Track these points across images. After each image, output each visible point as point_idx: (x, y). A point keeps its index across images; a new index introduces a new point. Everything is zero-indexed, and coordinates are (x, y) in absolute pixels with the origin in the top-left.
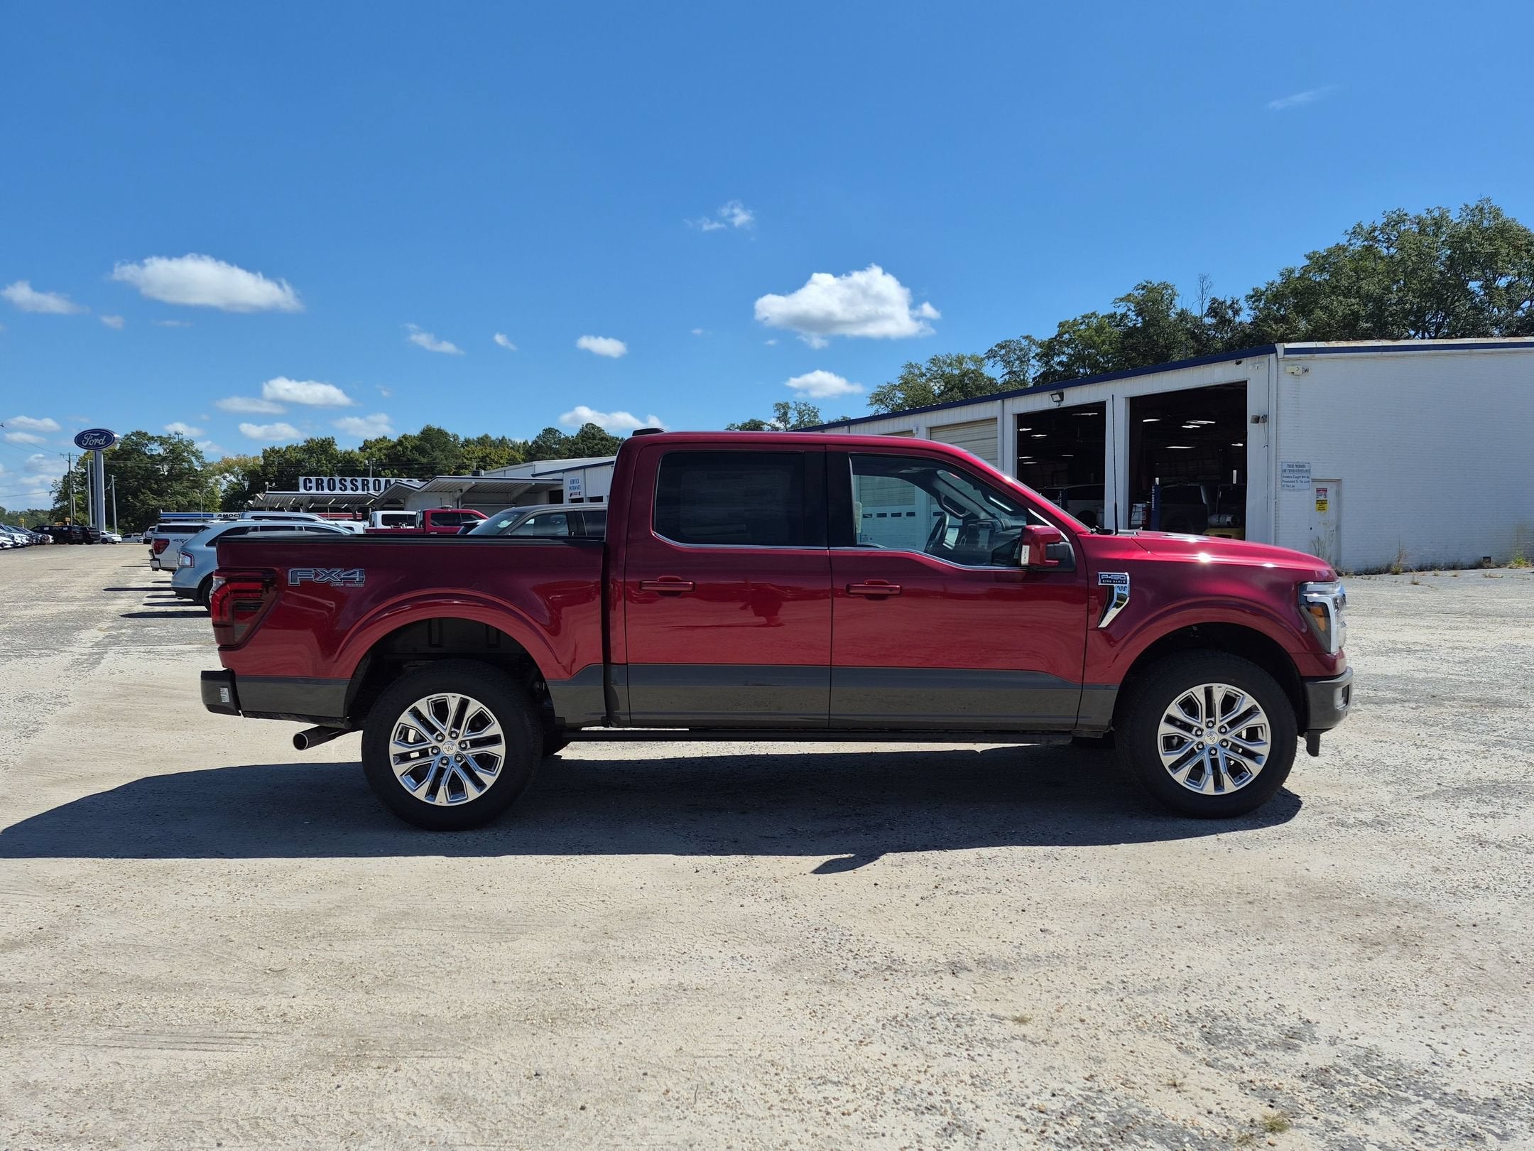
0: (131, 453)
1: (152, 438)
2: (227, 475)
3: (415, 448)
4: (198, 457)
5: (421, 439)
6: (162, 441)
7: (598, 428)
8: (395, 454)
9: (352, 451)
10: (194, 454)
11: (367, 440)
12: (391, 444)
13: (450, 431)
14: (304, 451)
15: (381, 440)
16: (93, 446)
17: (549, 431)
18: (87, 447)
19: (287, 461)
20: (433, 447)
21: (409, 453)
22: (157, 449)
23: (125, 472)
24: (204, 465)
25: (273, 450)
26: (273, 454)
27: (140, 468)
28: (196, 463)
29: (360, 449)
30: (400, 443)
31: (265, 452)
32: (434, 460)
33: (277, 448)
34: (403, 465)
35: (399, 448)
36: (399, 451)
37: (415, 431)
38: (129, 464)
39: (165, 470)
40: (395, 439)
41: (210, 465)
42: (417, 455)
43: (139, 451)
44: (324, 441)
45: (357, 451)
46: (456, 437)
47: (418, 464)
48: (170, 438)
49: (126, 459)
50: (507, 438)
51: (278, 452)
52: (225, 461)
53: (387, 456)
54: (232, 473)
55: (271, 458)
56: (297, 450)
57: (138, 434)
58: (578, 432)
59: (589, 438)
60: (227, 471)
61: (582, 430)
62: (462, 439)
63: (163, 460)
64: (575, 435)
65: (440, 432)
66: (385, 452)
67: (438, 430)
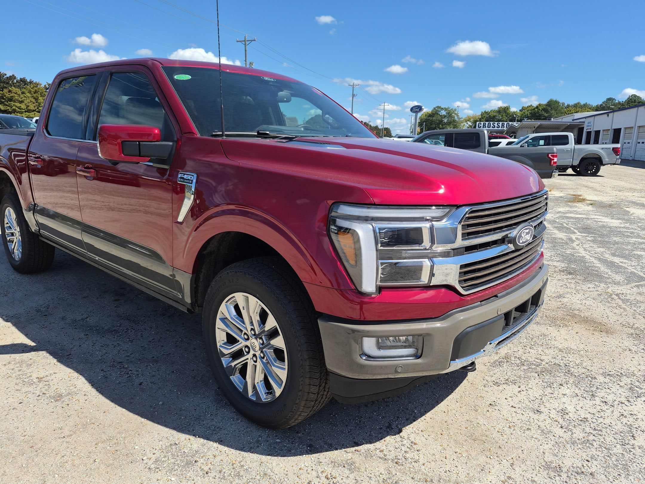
0: (435, 115)
1: (442, 109)
2: (468, 122)
3: (544, 109)
4: (458, 116)
5: (546, 105)
6: (446, 109)
7: (638, 97)
8: (534, 112)
9: (517, 111)
10: (456, 114)
11: (523, 107)
12: (534, 108)
13: (561, 101)
14: (497, 112)
15: (529, 106)
16: (415, 112)
17: (609, 99)
18: (414, 112)
19: (490, 116)
20: (551, 109)
21: (540, 112)
22: (443, 113)
23: (432, 122)
24: (459, 119)
25: (485, 112)
26: (485, 114)
27: (437, 120)
28: (456, 118)
29: (520, 110)
30: (537, 107)
31: (482, 112)
32: (551, 114)
33: (487, 111)
34: (537, 117)
35: (536, 110)
36: (536, 111)
37: (544, 102)
38: (434, 118)
39: (445, 120)
40: (535, 106)
41: (461, 118)
42: (543, 113)
43: (437, 114)
44: (505, 108)
45: (518, 111)
46: (563, 104)
47: (543, 116)
48: (448, 108)
49: (433, 117)
50: (588, 103)
51: (487, 113)
52: (468, 117)
53: (530, 113)
54: (470, 122)
55: (484, 115)
56: (495, 112)
57: (438, 107)
58: (626, 99)
59: (632, 102)
60: (468, 121)
61: (629, 98)
62: (566, 105)
63: (445, 116)
64: (624, 101)
65: (557, 102)
66: (530, 111)
67: (555, 101)
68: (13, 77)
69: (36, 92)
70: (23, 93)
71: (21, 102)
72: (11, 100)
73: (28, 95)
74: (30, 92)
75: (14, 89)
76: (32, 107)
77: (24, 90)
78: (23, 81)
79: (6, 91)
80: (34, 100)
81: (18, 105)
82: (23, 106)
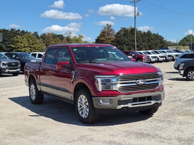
68: (19, 30)
69: (29, 37)
70: (23, 38)
71: (22, 43)
72: (17, 42)
73: (25, 39)
74: (26, 38)
75: (19, 36)
76: (26, 45)
77: (23, 37)
78: (23, 32)
79: (15, 37)
80: (27, 42)
81: (20, 44)
82: (22, 45)
